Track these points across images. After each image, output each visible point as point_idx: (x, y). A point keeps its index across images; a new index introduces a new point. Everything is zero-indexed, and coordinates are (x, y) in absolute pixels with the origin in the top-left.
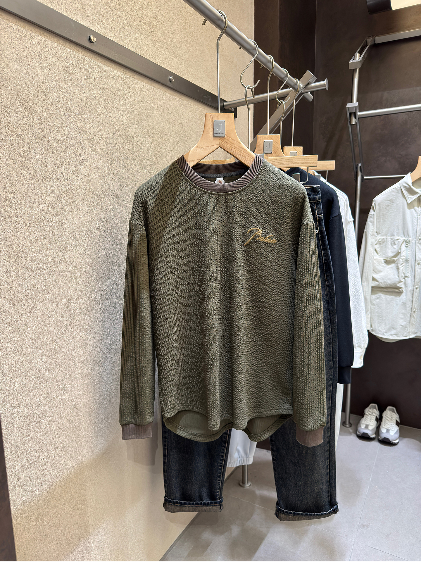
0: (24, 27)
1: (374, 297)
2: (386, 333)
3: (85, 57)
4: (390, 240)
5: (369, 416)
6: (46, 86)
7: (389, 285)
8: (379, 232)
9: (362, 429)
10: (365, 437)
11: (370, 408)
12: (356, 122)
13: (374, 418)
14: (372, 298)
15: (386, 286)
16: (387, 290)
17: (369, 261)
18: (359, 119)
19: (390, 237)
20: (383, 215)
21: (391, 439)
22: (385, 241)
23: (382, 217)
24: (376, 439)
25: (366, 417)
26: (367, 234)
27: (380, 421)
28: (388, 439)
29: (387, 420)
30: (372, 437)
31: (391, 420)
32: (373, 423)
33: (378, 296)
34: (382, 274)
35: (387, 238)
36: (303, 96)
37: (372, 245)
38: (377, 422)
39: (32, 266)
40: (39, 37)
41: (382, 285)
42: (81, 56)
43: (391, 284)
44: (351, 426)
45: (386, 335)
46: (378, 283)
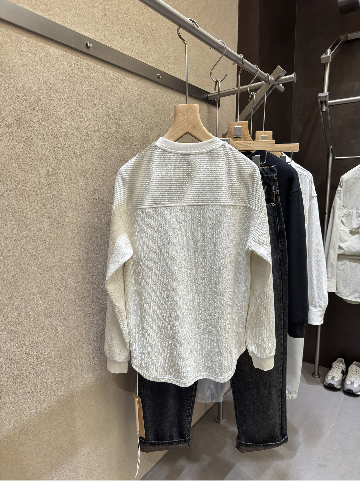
0: (31, 38)
1: (340, 263)
2: (349, 295)
3: (82, 60)
4: (355, 214)
5: (336, 369)
6: (48, 85)
7: (353, 253)
8: (346, 206)
9: (329, 380)
10: (331, 388)
11: (337, 362)
12: (327, 109)
13: (341, 371)
14: (338, 264)
15: (351, 254)
16: (352, 257)
17: (336, 232)
18: (330, 106)
19: (355, 211)
20: (349, 191)
21: (354, 391)
22: (351, 214)
23: (349, 192)
24: (342, 390)
25: (333, 370)
26: (335, 208)
27: (346, 374)
28: (352, 391)
29: (352, 373)
30: (337, 388)
31: (356, 374)
32: (339, 375)
33: (344, 263)
34: (347, 243)
35: (352, 212)
36: (275, 88)
37: (339, 217)
38: (343, 375)
39: (33, 229)
40: (44, 45)
41: (347, 253)
42: (79, 59)
43: (355, 252)
44: (319, 377)
45: (350, 297)
46: (343, 251)
